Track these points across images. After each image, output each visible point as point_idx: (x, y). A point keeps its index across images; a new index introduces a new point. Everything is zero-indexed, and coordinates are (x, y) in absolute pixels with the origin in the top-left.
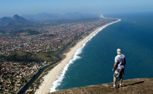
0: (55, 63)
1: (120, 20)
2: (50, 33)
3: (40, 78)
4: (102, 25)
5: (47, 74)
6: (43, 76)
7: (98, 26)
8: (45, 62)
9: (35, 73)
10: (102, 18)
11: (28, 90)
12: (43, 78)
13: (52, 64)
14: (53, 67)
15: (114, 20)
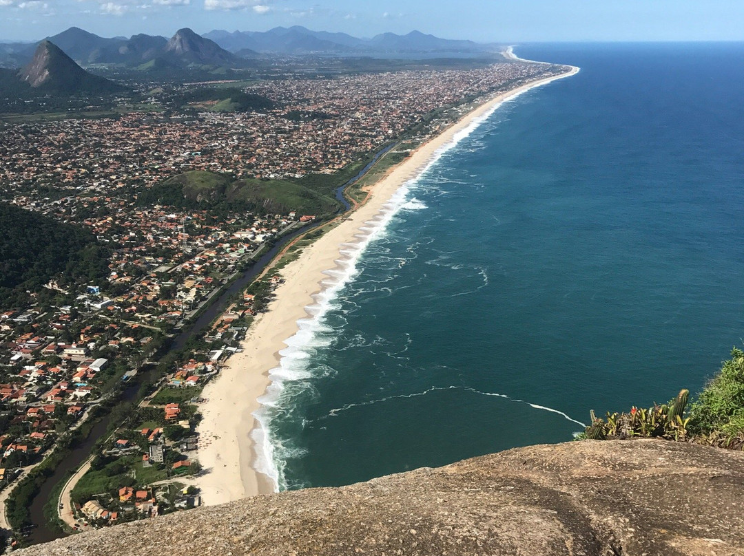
0: (328, 219)
1: (575, 70)
2: (311, 109)
3: (271, 271)
4: (507, 86)
5: (296, 257)
6: (281, 266)
7: (492, 90)
8: (292, 215)
9: (253, 255)
10: (511, 61)
11: (225, 318)
12: (281, 271)
13: (318, 221)
14: (319, 234)
15: (555, 71)
